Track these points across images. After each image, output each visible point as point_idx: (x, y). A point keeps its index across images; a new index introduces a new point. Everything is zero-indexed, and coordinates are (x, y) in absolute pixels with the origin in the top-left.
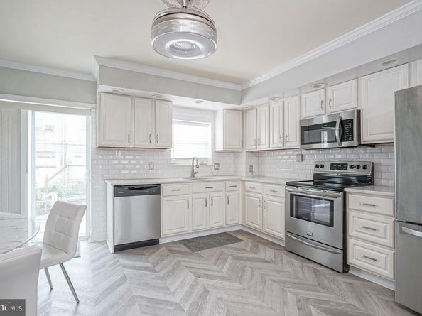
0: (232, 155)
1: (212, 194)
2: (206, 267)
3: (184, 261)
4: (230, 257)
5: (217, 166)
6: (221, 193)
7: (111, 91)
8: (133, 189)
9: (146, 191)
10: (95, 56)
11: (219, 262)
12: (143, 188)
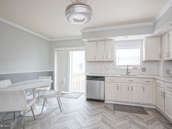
0: (156, 63)
1: (133, 84)
2: (110, 119)
3: (105, 113)
4: (129, 119)
5: (144, 70)
6: (139, 85)
7: (87, 41)
8: (93, 77)
9: (98, 79)
10: (80, 30)
11: (119, 120)
12: (97, 78)
